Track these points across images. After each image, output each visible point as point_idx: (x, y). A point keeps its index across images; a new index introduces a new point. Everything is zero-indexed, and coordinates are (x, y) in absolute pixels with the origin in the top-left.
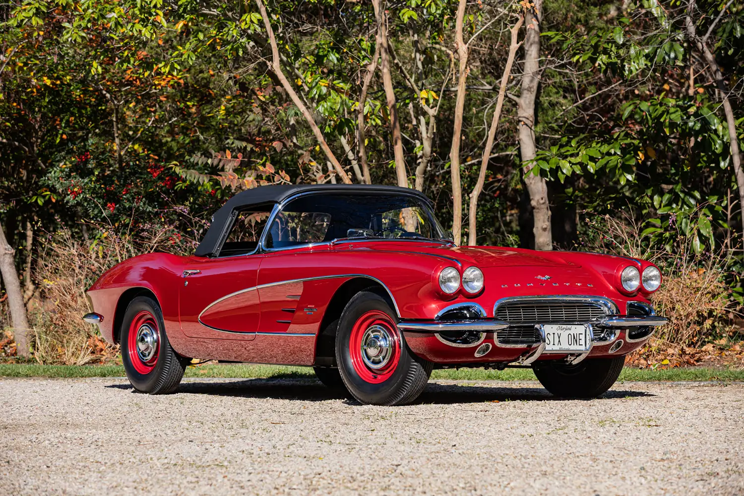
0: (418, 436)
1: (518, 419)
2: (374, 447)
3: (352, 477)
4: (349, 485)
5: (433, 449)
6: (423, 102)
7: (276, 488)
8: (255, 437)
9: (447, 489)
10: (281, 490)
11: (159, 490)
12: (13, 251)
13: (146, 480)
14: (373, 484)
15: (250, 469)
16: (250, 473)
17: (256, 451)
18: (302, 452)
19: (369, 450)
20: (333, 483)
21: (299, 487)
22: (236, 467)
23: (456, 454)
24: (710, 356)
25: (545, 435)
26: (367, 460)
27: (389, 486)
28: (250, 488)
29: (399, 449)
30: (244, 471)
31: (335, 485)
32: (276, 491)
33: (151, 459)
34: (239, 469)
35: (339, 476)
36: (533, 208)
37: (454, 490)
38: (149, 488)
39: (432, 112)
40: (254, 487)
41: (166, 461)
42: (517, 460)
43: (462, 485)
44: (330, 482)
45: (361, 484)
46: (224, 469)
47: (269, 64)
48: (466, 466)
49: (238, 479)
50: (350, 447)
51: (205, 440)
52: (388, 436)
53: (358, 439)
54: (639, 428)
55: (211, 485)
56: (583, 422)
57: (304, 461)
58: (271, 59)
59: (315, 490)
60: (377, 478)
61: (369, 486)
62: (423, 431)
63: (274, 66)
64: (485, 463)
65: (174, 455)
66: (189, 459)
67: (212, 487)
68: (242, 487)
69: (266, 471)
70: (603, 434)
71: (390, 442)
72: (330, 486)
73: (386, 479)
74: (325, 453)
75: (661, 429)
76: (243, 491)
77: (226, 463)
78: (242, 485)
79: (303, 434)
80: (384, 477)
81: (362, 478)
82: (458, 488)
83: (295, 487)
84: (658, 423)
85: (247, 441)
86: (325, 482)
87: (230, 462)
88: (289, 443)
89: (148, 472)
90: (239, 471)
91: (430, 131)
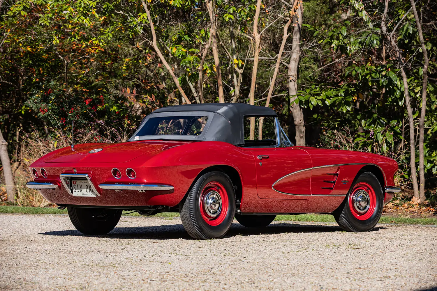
0: (225, 252)
1: (282, 243)
2: (200, 257)
3: (186, 274)
4: (184, 279)
5: (233, 259)
6: (235, 66)
7: (144, 280)
8: (134, 250)
9: (238, 282)
10: (146, 281)
11: (78, 280)
12: (7, 143)
13: (71, 274)
14: (197, 279)
15: (130, 269)
16: (130, 271)
17: (134, 259)
18: (159, 259)
19: (197, 259)
20: (175, 277)
21: (156, 279)
22: (122, 267)
23: (245, 263)
24: (391, 210)
25: (296, 253)
26: (195, 265)
27: (206, 280)
28: (129, 280)
29: (213, 259)
30: (126, 269)
31: (176, 279)
32: (143, 282)
33: (75, 261)
34: (124, 268)
35: (179, 274)
36: (296, 125)
37: (242, 283)
38: (72, 279)
39: (240, 71)
40: (131, 279)
41: (83, 263)
42: (279, 266)
43: (247, 280)
44: (173, 277)
45: (191, 279)
46: (115, 268)
47: (151, 42)
48: (250, 269)
49: (122, 274)
50: (187, 257)
51: (107, 252)
52: (209, 251)
53: (192, 253)
54: (348, 249)
55: (107, 277)
56: (318, 245)
57: (160, 265)
58: (152, 40)
59: (165, 281)
60: (200, 276)
61: (195, 280)
62: (229, 249)
63: (153, 44)
64: (261, 268)
65: (88, 259)
66: (96, 262)
67: (108, 279)
68: (124, 279)
69: (138, 270)
70: (328, 253)
71: (209, 255)
72: (173, 279)
73: (205, 276)
74: (173, 260)
75: (361, 250)
76: (125, 281)
77: (117, 265)
78: (124, 278)
79: (161, 249)
80: (204, 275)
81: (192, 275)
82: (245, 282)
83: (154, 279)
84: (359, 247)
85: (130, 252)
86: (171, 277)
87: (119, 264)
88: (154, 254)
89: (73, 269)
90: (123, 270)
91: (239, 81)
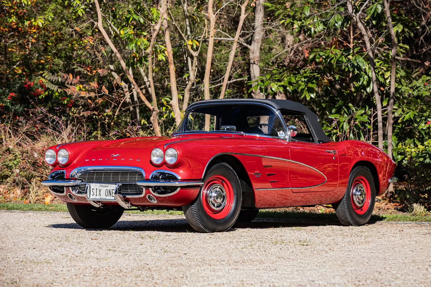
0: (167, 248)
1: (229, 240)
2: (139, 253)
3: (120, 270)
4: (118, 274)
5: (173, 255)
6: (190, 48)
7: (76, 275)
8: (72, 247)
9: (172, 277)
10: (78, 276)
11: (9, 275)
13: (3, 270)
14: (131, 274)
15: (64, 264)
16: (64, 267)
17: (70, 255)
18: (97, 256)
19: (136, 256)
20: (109, 273)
21: (90, 275)
22: (56, 263)
23: (184, 259)
25: (240, 249)
26: (132, 261)
27: (140, 275)
28: (61, 275)
29: (152, 255)
30: (60, 265)
31: (110, 274)
32: (75, 277)
33: (9, 258)
34: (58, 264)
35: (114, 269)
37: (175, 278)
38: (4, 274)
39: (195, 54)
40: (63, 274)
41: (17, 259)
42: (218, 262)
43: (181, 275)
44: (107, 272)
45: (125, 274)
46: (49, 264)
47: (96, 23)
48: (188, 265)
49: (55, 270)
50: (125, 253)
51: (43, 248)
52: (149, 248)
53: (131, 249)
54: (296, 246)
55: (39, 273)
57: (96, 261)
58: (97, 21)
59: (97, 277)
60: (135, 271)
61: (129, 275)
62: (171, 245)
63: (99, 25)
64: (199, 264)
65: (22, 256)
66: (30, 258)
67: (40, 274)
68: (57, 275)
69: (72, 266)
70: (274, 249)
71: (149, 252)
72: (107, 275)
73: (139, 272)
74: (110, 257)
75: (309, 247)
76: (57, 276)
77: (51, 261)
78: (57, 273)
79: (100, 246)
80: (139, 270)
81: (126, 271)
82: (178, 277)
83: (87, 275)
84: (308, 244)
85: (67, 249)
86: (105, 272)
87: (54, 260)
88: (91, 250)
89: (5, 265)
90: (57, 266)
91: (194, 65)
